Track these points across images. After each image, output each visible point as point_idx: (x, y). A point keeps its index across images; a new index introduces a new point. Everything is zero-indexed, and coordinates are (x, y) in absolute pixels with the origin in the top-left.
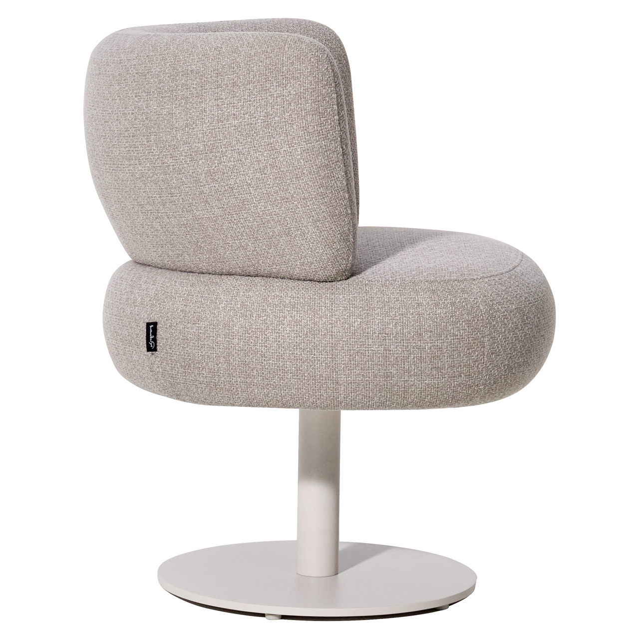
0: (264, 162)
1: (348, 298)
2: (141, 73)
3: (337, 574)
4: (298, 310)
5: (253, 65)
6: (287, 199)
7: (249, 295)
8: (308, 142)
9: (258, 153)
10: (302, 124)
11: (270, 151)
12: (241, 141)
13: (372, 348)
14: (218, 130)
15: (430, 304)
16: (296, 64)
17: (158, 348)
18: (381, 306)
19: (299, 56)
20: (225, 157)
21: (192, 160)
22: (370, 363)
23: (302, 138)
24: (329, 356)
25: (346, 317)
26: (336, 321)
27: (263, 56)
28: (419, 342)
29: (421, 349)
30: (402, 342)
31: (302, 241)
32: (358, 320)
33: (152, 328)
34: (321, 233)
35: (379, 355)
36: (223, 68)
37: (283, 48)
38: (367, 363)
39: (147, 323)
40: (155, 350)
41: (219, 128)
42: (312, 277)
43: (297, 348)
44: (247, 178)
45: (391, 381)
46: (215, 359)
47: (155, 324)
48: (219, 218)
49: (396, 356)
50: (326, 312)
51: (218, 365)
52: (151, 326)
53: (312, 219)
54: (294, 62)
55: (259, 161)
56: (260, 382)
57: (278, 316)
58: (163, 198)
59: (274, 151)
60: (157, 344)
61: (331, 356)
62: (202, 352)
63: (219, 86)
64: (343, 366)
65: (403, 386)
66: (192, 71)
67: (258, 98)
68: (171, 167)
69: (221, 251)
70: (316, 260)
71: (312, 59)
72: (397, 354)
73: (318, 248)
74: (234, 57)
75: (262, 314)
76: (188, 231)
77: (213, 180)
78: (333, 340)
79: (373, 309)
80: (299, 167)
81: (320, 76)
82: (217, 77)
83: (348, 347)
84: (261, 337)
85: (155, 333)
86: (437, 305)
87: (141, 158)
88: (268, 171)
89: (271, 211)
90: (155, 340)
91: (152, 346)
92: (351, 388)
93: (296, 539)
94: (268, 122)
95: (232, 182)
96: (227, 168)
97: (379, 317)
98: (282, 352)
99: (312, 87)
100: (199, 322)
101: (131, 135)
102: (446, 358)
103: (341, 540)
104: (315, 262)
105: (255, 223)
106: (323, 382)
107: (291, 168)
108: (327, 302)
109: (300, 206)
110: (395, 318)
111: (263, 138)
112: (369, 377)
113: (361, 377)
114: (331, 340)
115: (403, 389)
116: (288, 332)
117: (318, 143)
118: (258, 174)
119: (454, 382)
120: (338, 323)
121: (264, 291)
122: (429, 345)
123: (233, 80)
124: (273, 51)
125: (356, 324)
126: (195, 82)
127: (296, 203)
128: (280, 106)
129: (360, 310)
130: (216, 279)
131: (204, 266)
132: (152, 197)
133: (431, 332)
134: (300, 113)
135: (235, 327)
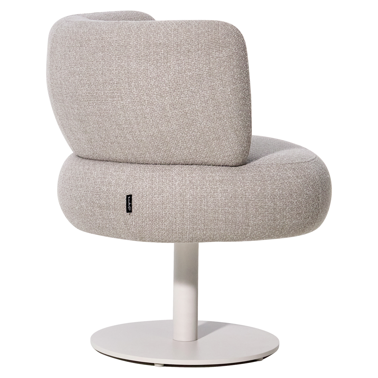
0: (208, 97)
1: (251, 175)
2: (121, 45)
3: (197, 340)
4: (225, 183)
5: (201, 39)
6: (220, 118)
7: (193, 176)
8: (234, 84)
9: (204, 92)
10: (231, 74)
11: (211, 90)
12: (193, 85)
13: (268, 204)
14: (178, 78)
15: (294, 176)
16: (227, 38)
17: (133, 210)
18: (270, 179)
19: (228, 33)
20: (183, 95)
21: (161, 97)
22: (267, 212)
23: (231, 82)
24: (244, 210)
25: (252, 186)
26: (247, 189)
27: (206, 34)
28: (291, 199)
29: (292, 203)
30: (283, 199)
31: (226, 143)
32: (259, 188)
33: (129, 198)
34: (238, 137)
35: (271, 208)
36: (181, 41)
37: (218, 29)
38: (265, 213)
39: (127, 196)
40: (131, 211)
41: (179, 77)
42: (228, 164)
43: (226, 206)
44: (196, 106)
45: (276, 223)
46: (174, 215)
47: (131, 196)
48: (176, 131)
49: (280, 208)
50: (241, 184)
51: (176, 218)
52: (129, 197)
53: (234, 130)
54: (226, 37)
55: (204, 97)
56: (202, 227)
57: (214, 187)
58: (138, 120)
59: (214, 90)
60: (132, 208)
61: (245, 210)
62: (165, 212)
63: (178, 53)
64: (252, 215)
65: (282, 225)
66: (160, 44)
67: (204, 59)
68: (146, 101)
69: (173, 150)
70: (233, 154)
71: (235, 35)
72: (280, 207)
73: (235, 147)
74: (188, 35)
75: (203, 187)
76: (153, 140)
77: (175, 109)
78: (247, 200)
79: (266, 181)
80: (228, 99)
81: (240, 45)
82: (178, 47)
83: (255, 204)
84: (204, 200)
85: (131, 202)
86: (297, 177)
87: (123, 97)
88: (210, 102)
89: (210, 126)
90: (131, 205)
91: (129, 209)
92: (255, 228)
93: (172, 319)
94: (210, 73)
95: (187, 109)
96: (184, 101)
97: (270, 186)
98: (217, 209)
99: (236, 51)
100: (163, 194)
101: (116, 82)
102: (303, 207)
103: (199, 320)
104: (232, 155)
105: (199, 133)
106: (240, 225)
107: (224, 100)
108: (240, 178)
109: (227, 122)
110: (278, 186)
111: (207, 82)
112: (265, 221)
113: (261, 221)
114: (245, 200)
115: (282, 227)
116: (220, 197)
117: (240, 84)
118: (204, 104)
119: (306, 221)
120: (249, 190)
121: (201, 173)
122: (296, 200)
123: (188, 48)
124: (212, 31)
125: (258, 190)
126: (162, 50)
127: (226, 120)
128: (218, 64)
129: (259, 182)
130: (167, 167)
131: (159, 159)
132: (129, 120)
133: (296, 193)
134: (230, 67)
135: (187, 196)
